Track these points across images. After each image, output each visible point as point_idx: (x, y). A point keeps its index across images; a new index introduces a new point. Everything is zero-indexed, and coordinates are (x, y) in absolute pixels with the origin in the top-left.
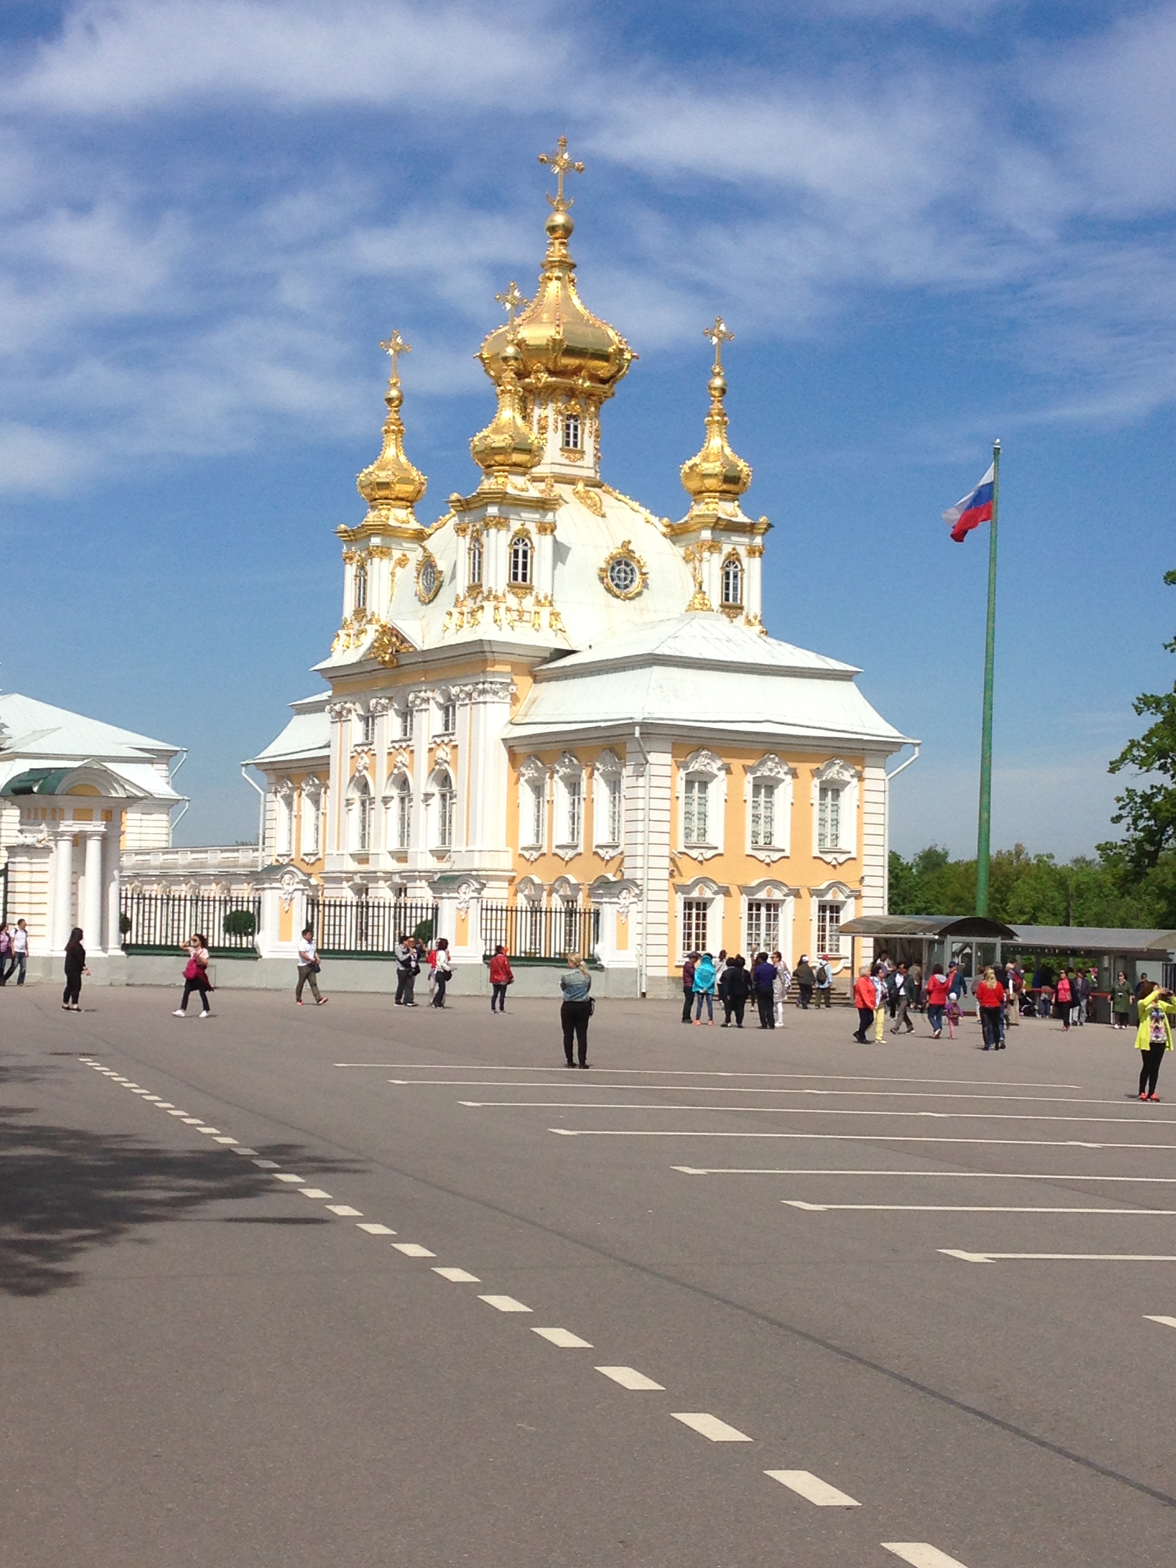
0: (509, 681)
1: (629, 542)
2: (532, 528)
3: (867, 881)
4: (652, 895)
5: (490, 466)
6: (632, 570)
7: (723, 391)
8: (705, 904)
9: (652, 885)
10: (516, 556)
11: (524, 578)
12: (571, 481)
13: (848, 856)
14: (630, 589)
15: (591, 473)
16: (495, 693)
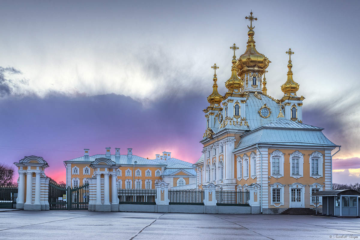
0: (234, 138)
1: (266, 104)
2: (239, 101)
3: (326, 183)
4: (263, 188)
8: (279, 190)
9: (263, 185)
10: (236, 109)
11: (238, 114)
12: (254, 92)
13: (320, 176)
14: (267, 116)
15: (259, 91)
16: (230, 141)
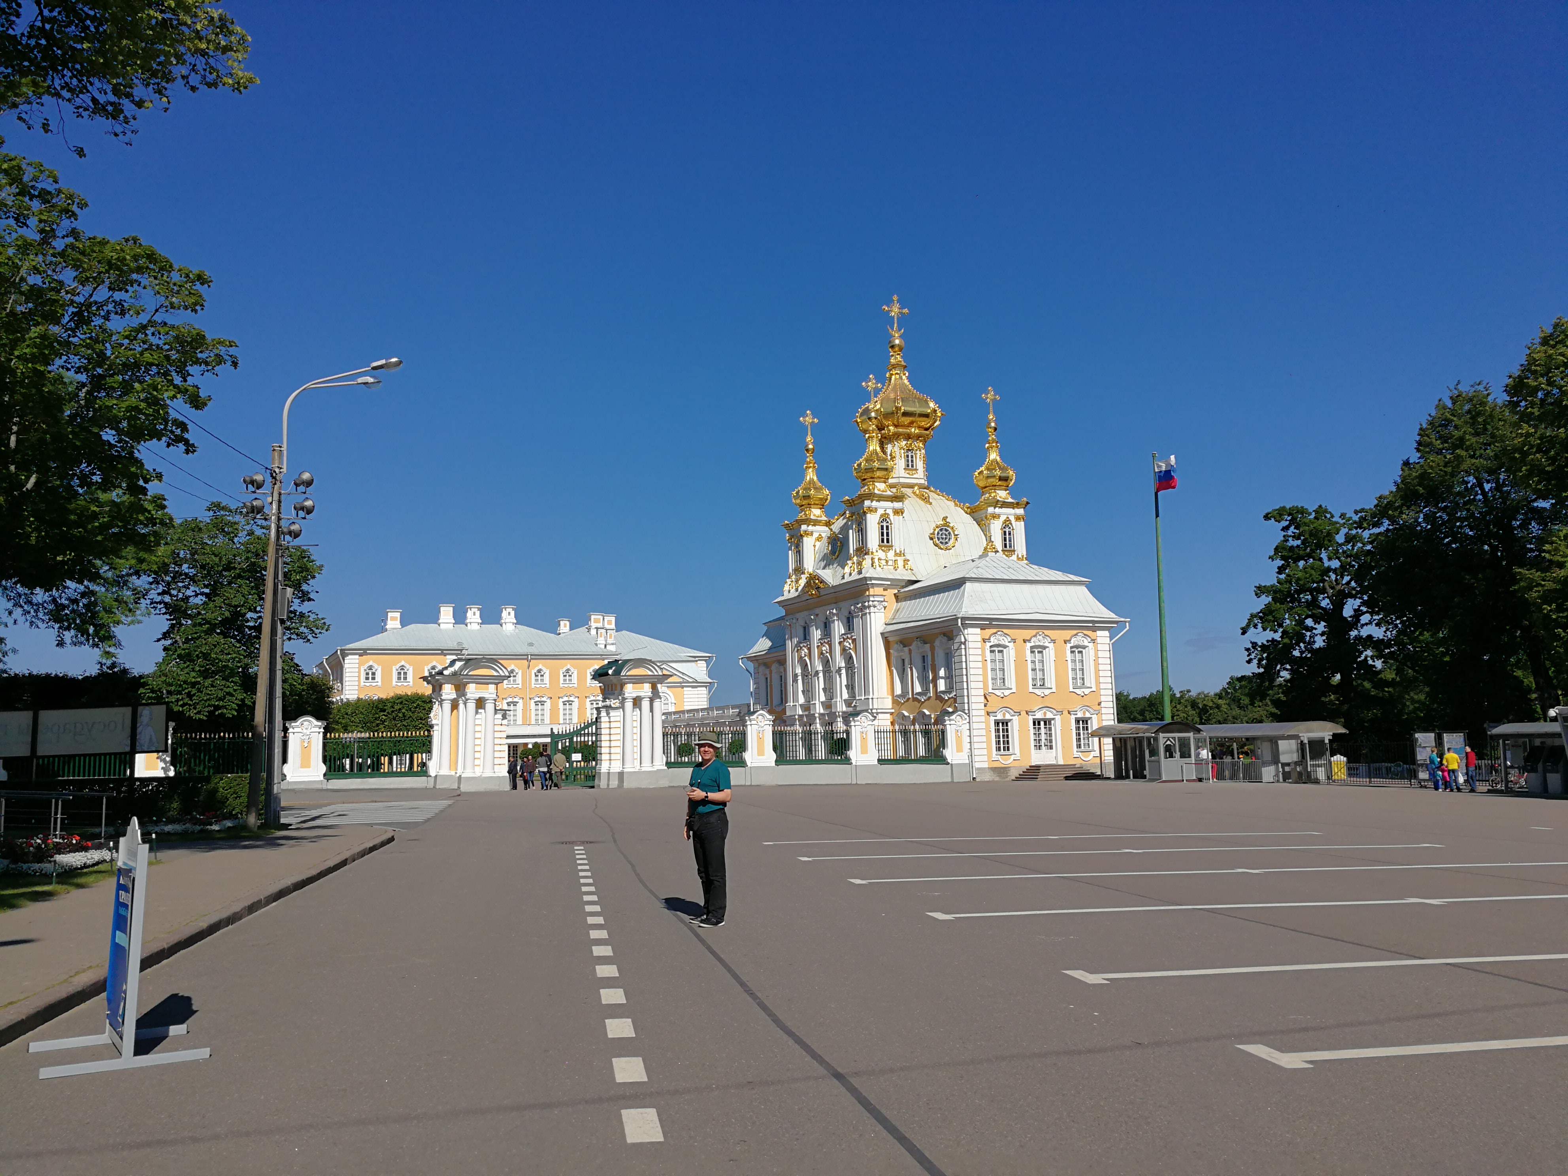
0: (882, 599)
1: (947, 517)
2: (890, 512)
3: (1103, 704)
4: (975, 719)
5: (864, 480)
6: (949, 533)
7: (995, 429)
8: (1007, 723)
9: (975, 713)
10: (882, 529)
11: (888, 542)
12: (911, 486)
13: (1091, 690)
14: (949, 544)
15: (922, 481)
16: (875, 607)
